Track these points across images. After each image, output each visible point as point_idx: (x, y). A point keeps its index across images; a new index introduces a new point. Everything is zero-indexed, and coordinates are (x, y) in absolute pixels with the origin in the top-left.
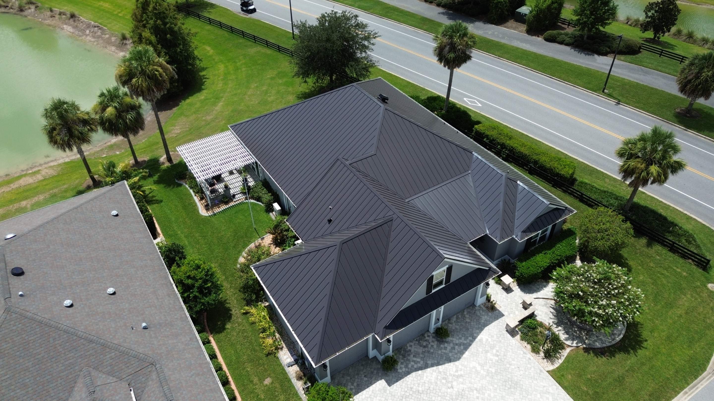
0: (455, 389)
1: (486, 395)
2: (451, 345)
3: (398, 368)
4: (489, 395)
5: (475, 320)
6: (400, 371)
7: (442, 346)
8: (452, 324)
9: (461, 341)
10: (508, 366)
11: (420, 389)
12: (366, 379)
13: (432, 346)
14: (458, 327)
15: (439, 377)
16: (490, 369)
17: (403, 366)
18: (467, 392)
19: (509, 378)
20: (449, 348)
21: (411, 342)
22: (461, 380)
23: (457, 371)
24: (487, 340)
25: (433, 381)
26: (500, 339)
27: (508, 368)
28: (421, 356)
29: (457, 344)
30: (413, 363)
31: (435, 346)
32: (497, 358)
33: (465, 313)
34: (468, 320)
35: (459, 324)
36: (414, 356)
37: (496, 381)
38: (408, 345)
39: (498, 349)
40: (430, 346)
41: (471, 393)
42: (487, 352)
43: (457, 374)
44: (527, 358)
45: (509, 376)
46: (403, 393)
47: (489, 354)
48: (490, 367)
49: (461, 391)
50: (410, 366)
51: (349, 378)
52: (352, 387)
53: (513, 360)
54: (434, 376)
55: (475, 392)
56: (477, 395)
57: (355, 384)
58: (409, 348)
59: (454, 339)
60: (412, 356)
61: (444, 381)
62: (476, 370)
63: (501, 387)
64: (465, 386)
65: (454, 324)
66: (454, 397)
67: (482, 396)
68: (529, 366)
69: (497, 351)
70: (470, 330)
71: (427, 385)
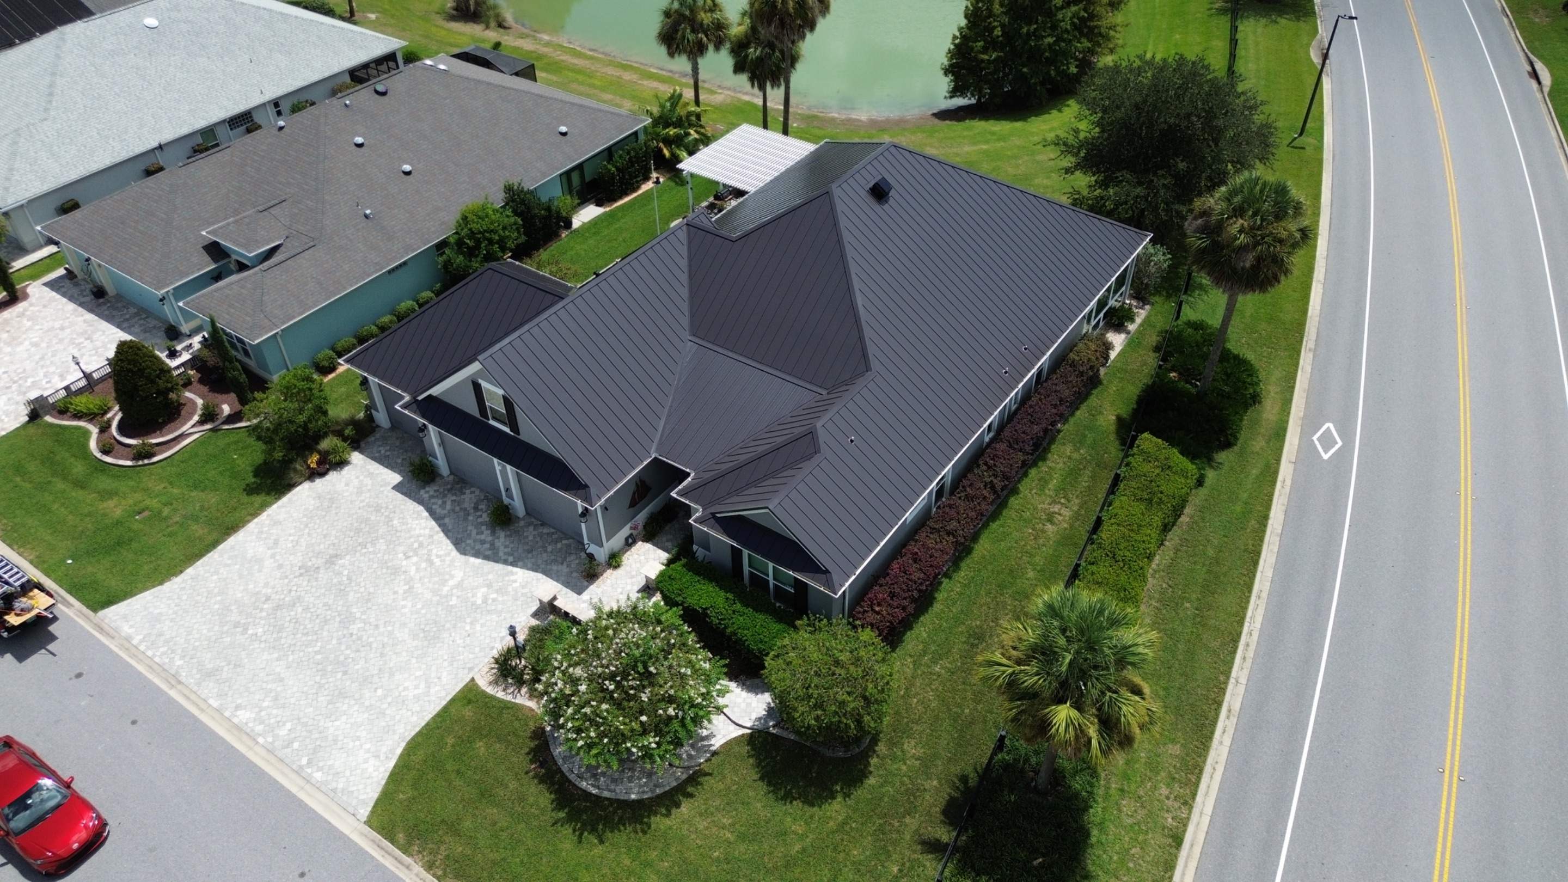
0: (404, 563)
1: (403, 603)
2: (490, 538)
3: (427, 489)
4: (404, 607)
5: (553, 557)
6: (422, 492)
7: (484, 528)
8: (534, 529)
9: (502, 548)
10: (468, 620)
11: (395, 522)
12: (399, 461)
13: (481, 516)
14: (531, 538)
15: (421, 539)
16: (454, 598)
17: (432, 493)
18: (403, 577)
19: (443, 626)
20: (483, 537)
21: (482, 490)
22: (424, 565)
23: (438, 556)
24: (515, 581)
25: (413, 533)
26: (522, 599)
27: (465, 622)
28: (457, 509)
29: (492, 544)
30: (440, 502)
31: (480, 520)
32: (479, 602)
33: (564, 542)
34: (549, 548)
35: (538, 539)
36: (453, 501)
37: (433, 610)
38: (473, 489)
39: (500, 599)
40: (479, 513)
41: (402, 583)
42: (489, 586)
43: (433, 557)
44: (492, 645)
45: (448, 625)
46: (384, 505)
47: (484, 590)
48: (458, 597)
49: (403, 569)
50: (433, 500)
51: (398, 444)
52: (383, 452)
53: (482, 625)
54: (422, 531)
55: (407, 587)
56: (401, 592)
57: (388, 453)
58: (468, 491)
59: (502, 540)
60: (454, 498)
61: (416, 545)
62: (446, 581)
63: (423, 619)
64: (412, 573)
65: (535, 533)
66: (390, 564)
67: (400, 597)
68: (477, 650)
69: (494, 600)
70: (530, 555)
71: (404, 527)
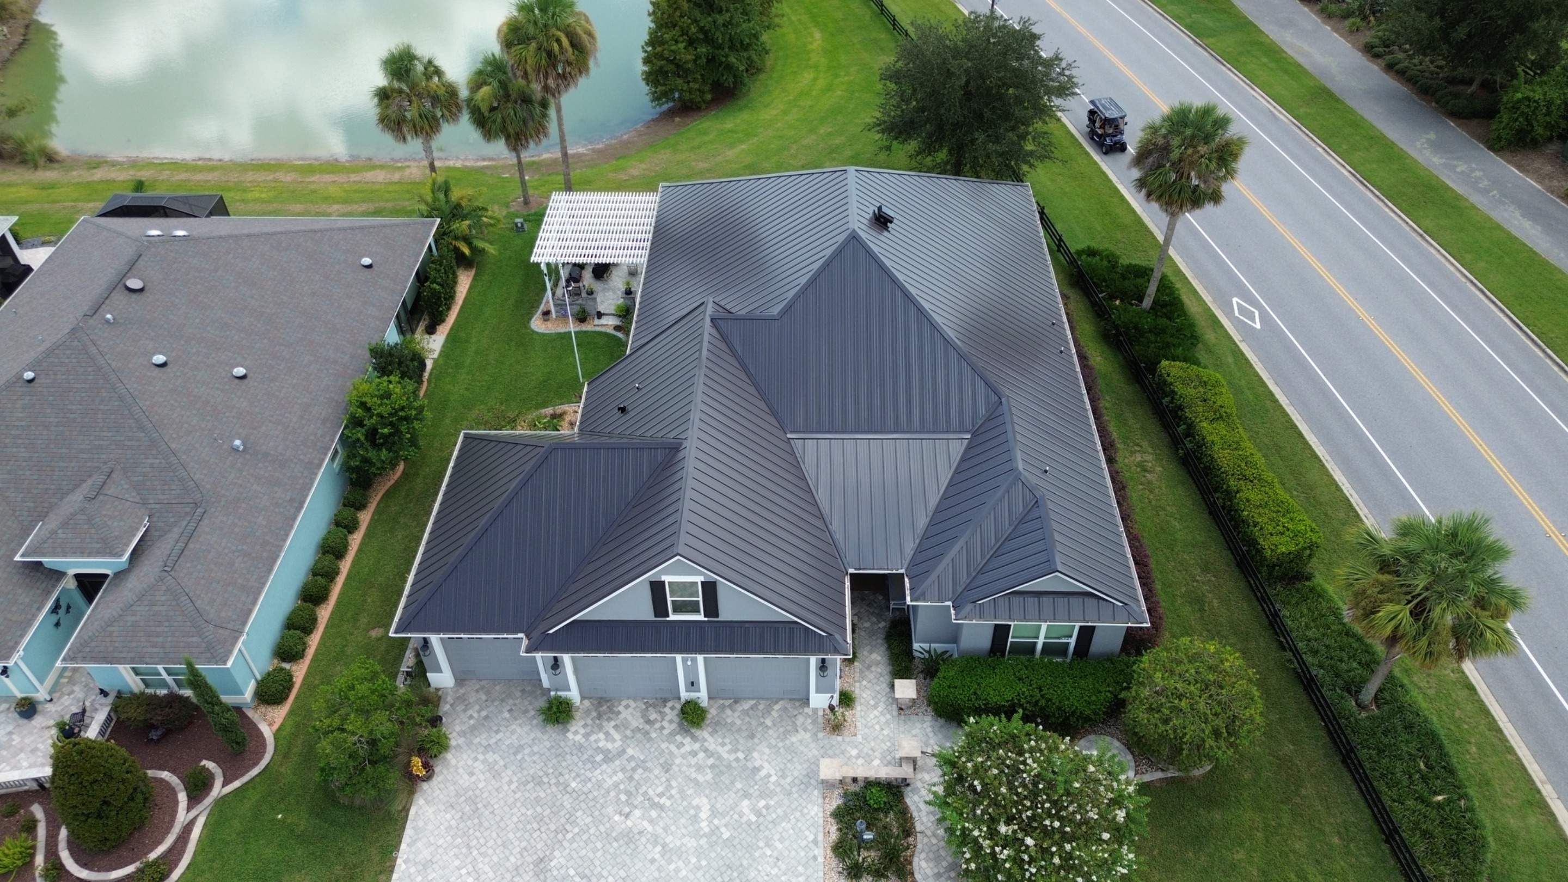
0: (629, 823)
1: (672, 867)
2: (697, 746)
3: (573, 729)
4: (677, 870)
5: (781, 730)
6: (570, 735)
7: (678, 738)
8: (733, 711)
9: (720, 749)
10: (761, 844)
11: (573, 785)
12: (507, 715)
13: (662, 728)
14: (738, 722)
15: (622, 787)
16: (723, 830)
17: (582, 731)
18: (643, 840)
19: (741, 865)
20: (687, 748)
21: (635, 700)
22: (654, 814)
23: (660, 795)
24: (769, 776)
25: (606, 786)
26: (794, 790)
27: (759, 848)
28: (628, 733)
29: (706, 751)
30: (601, 736)
31: (666, 732)
32: (753, 818)
33: (777, 707)
34: (768, 722)
35: (747, 719)
36: (616, 727)
37: (713, 855)
38: (624, 703)
39: (772, 803)
40: (657, 725)
41: (649, 846)
42: (747, 795)
43: (656, 800)
44: (811, 854)
45: (745, 863)
46: (541, 773)
47: (746, 802)
48: (725, 826)
49: (636, 831)
50: (593, 738)
51: (484, 697)
52: (475, 715)
53: (781, 840)
54: (615, 778)
55: (659, 848)
56: (657, 856)
57: (484, 713)
58: (621, 708)
59: (711, 740)
60: (613, 723)
61: (623, 797)
62: (696, 816)
63: (712, 872)
64: (650, 829)
65: (737, 714)
66: (614, 834)
67: (663, 862)
68: (800, 868)
69: (767, 807)
70: (756, 740)
71: (589, 785)
